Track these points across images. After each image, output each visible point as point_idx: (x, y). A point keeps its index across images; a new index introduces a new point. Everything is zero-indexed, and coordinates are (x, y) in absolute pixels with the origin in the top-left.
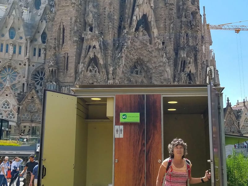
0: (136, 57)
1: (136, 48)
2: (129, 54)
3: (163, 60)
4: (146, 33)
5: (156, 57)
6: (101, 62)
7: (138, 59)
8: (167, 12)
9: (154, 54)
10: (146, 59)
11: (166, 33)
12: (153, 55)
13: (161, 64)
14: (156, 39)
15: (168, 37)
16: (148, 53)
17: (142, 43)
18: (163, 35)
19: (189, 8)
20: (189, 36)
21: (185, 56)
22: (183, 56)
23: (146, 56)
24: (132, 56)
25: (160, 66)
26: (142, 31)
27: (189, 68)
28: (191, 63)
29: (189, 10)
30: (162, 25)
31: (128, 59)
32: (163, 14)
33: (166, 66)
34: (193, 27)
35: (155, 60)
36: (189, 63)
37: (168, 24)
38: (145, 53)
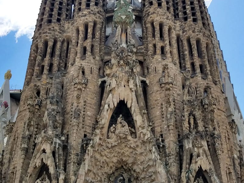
0: (115, 160)
1: (110, 146)
2: (98, 156)
3: (152, 156)
4: (125, 123)
5: (141, 154)
6: (52, 170)
7: (119, 162)
8: (163, 95)
9: (139, 151)
10: (130, 161)
11: (163, 121)
12: (137, 152)
13: (151, 163)
14: (140, 129)
15: (166, 126)
16: (131, 150)
17: (119, 138)
18: (161, 125)
19: (199, 85)
20: (197, 118)
21: (191, 146)
22: (187, 147)
23: (129, 156)
24: (105, 158)
25: (149, 166)
26: (121, 123)
27: (196, 162)
28: (201, 154)
29: (200, 87)
30: (158, 113)
31: (98, 163)
32: (159, 99)
33: (157, 165)
34: (206, 106)
35: (142, 158)
36: (198, 156)
37: (165, 109)
38: (127, 151)
